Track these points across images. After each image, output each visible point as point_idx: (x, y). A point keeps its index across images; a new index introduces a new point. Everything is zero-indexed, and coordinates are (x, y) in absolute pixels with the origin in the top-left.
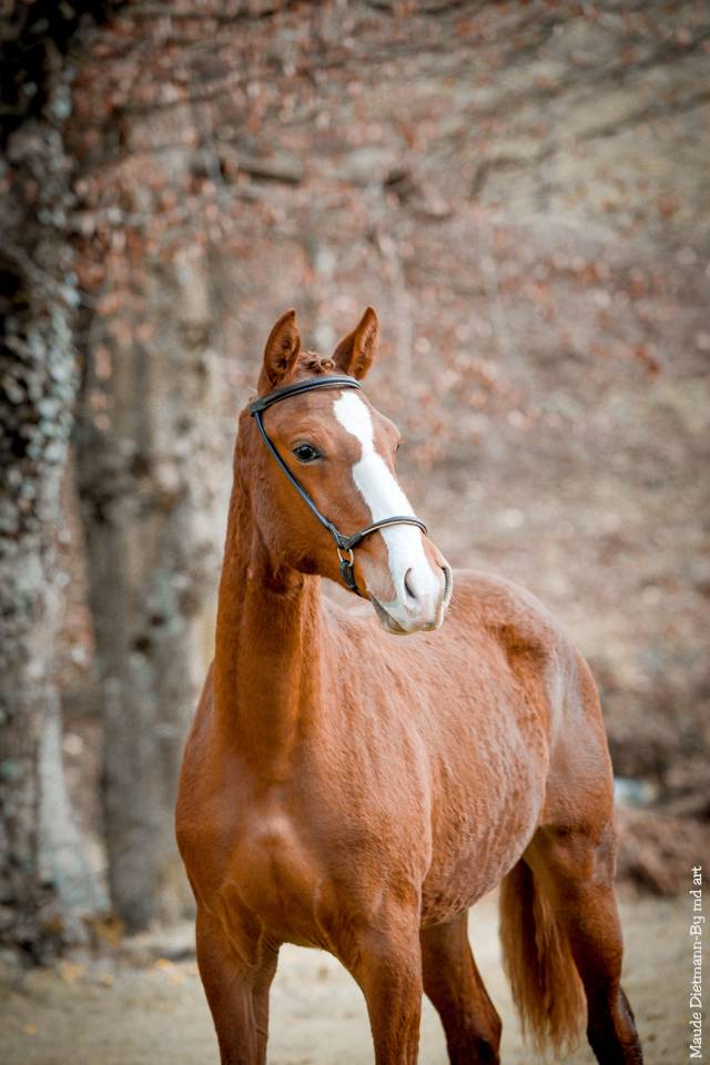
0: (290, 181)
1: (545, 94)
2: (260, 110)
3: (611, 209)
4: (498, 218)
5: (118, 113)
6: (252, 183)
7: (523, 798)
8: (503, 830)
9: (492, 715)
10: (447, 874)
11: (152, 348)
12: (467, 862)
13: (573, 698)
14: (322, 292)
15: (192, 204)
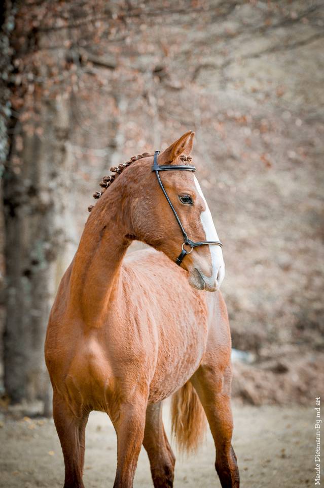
0: (111, 67)
1: (228, 36)
2: (100, 33)
3: (255, 91)
4: (203, 91)
5: (35, 30)
6: (93, 67)
7: (195, 348)
8: (185, 362)
9: (183, 309)
10: (161, 381)
11: (43, 139)
12: (169, 376)
13: (217, 308)
14: (121, 119)
15: (66, 74)
